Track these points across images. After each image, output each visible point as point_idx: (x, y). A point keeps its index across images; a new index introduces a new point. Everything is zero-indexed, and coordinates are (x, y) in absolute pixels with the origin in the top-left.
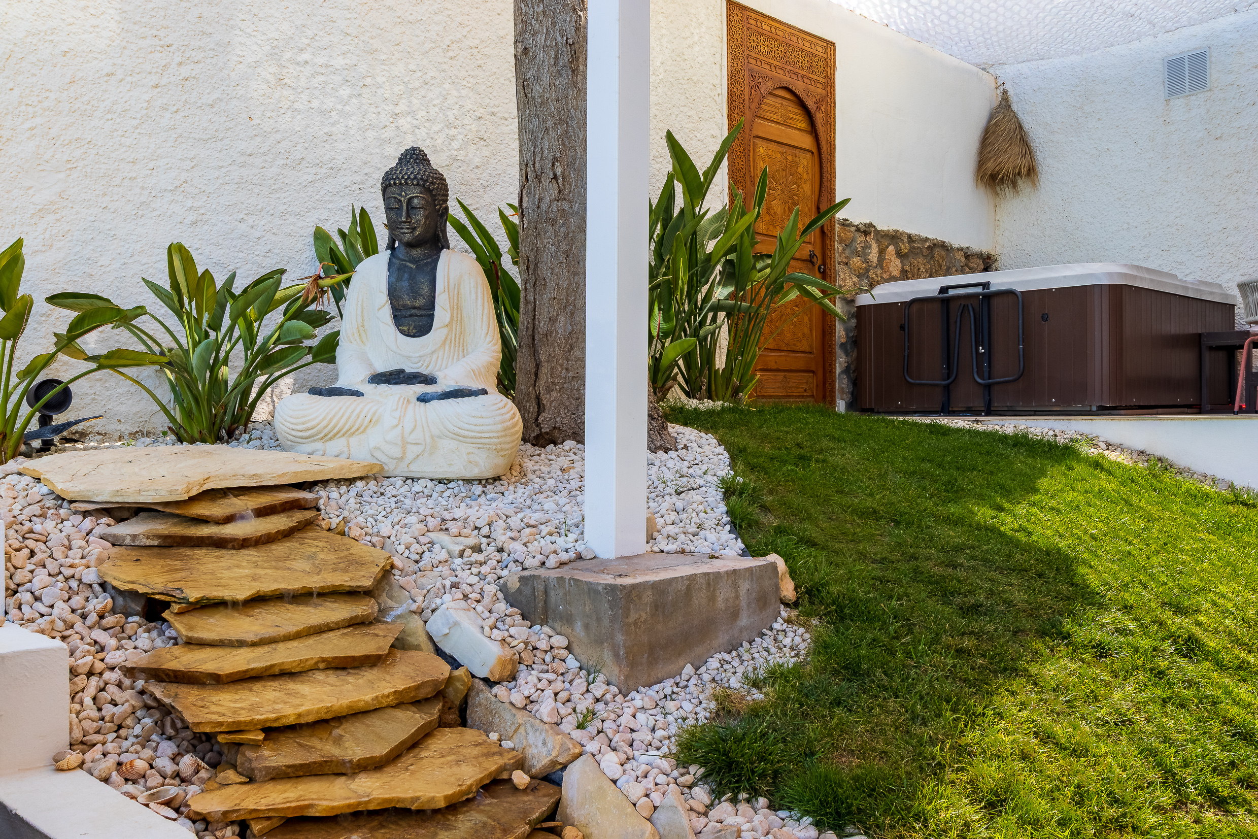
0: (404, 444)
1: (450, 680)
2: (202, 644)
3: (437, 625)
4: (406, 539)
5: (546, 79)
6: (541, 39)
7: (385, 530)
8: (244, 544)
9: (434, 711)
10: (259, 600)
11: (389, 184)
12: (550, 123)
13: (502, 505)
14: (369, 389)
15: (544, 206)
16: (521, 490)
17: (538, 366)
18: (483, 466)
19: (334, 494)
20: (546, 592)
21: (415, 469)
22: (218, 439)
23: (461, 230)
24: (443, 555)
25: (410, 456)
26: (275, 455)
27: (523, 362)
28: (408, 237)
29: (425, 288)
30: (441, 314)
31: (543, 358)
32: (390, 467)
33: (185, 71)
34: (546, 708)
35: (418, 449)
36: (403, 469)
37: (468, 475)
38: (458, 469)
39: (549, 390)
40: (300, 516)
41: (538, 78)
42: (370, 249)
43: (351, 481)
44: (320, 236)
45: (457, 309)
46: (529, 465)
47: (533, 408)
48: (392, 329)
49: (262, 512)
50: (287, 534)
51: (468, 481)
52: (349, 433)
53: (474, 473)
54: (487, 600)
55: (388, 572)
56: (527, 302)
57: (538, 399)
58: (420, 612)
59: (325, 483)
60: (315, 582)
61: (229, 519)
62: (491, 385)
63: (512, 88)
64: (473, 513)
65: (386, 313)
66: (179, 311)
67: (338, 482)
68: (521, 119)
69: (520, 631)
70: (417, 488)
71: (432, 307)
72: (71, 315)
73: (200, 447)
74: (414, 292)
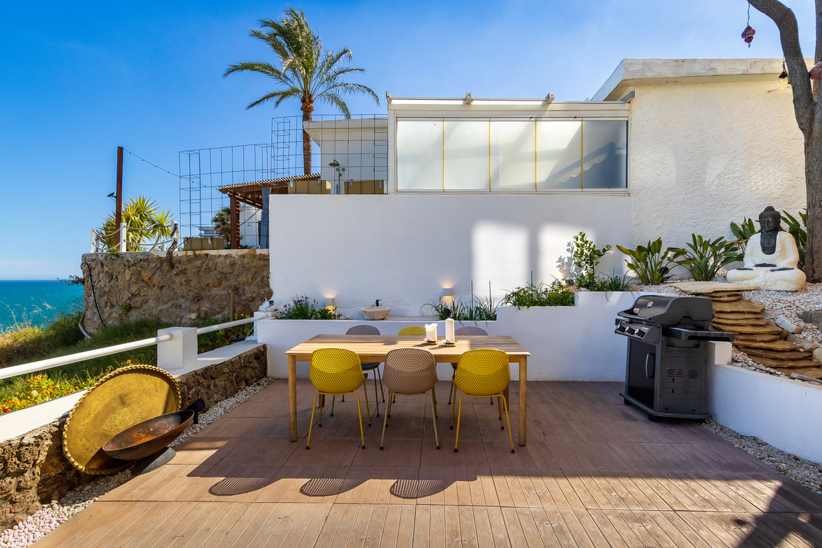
0: (766, 282)
1: (782, 332)
2: (722, 319)
3: (778, 321)
4: (768, 303)
5: (817, 178)
6: (815, 167)
7: (762, 301)
8: (726, 302)
9: (779, 337)
10: (732, 312)
11: (762, 217)
12: (819, 190)
13: (798, 297)
14: (755, 268)
15: (816, 215)
16: (805, 294)
17: (813, 260)
18: (792, 287)
19: (746, 293)
20: (811, 316)
21: (769, 288)
22: (707, 280)
23: (785, 220)
24: (780, 307)
25: (768, 285)
26: (728, 284)
27: (808, 259)
28: (767, 229)
29: (773, 242)
30: (778, 248)
31: (815, 258)
32: (762, 287)
33: (693, 188)
34: (810, 338)
35: (771, 283)
36: (766, 288)
37: (787, 290)
38: (784, 288)
39: (817, 267)
40: (737, 298)
41: (814, 179)
42: (753, 232)
43: (750, 290)
44: (733, 226)
45: (783, 248)
46: (809, 288)
47: (811, 272)
48: (762, 253)
49: (728, 296)
50: (736, 301)
51: (787, 291)
52: (749, 279)
53: (789, 289)
54: (793, 317)
55: (763, 310)
56: (809, 242)
57: (813, 270)
58: (773, 319)
59: (743, 291)
60: (745, 310)
61: (721, 297)
62: (795, 266)
63: (804, 181)
64: (789, 299)
65: (760, 249)
66: (695, 250)
67: (747, 290)
68: (807, 190)
69: (802, 324)
70: (770, 293)
71: (775, 247)
72: (674, 253)
73: (702, 282)
74: (769, 243)
